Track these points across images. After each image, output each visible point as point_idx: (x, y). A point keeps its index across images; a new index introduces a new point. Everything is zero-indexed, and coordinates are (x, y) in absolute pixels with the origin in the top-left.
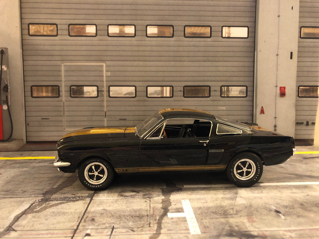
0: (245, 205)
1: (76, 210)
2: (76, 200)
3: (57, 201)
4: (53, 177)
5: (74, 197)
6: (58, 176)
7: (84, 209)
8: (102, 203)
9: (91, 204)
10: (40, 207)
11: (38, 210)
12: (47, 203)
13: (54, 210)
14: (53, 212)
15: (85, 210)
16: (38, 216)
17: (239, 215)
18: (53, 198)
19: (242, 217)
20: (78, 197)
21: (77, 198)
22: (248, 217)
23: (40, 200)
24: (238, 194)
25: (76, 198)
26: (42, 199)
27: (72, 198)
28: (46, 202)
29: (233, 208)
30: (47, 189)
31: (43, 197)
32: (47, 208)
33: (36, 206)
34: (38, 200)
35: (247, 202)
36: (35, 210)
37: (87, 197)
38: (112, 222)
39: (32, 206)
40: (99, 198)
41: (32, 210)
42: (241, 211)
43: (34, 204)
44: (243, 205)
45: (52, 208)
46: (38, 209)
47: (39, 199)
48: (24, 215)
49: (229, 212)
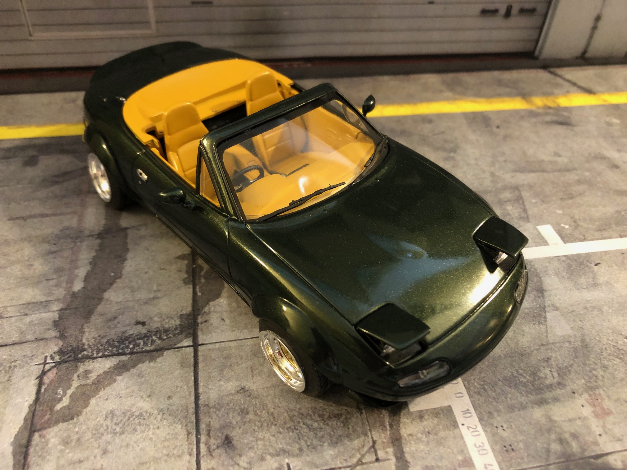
0: (572, 340)
1: (170, 398)
2: (157, 350)
3: (104, 356)
4: (58, 237)
5: (146, 336)
6: (67, 228)
7: (190, 394)
8: (227, 358)
9: (201, 365)
10: (70, 392)
11: (68, 407)
12: (82, 368)
13: (110, 405)
14: (112, 413)
15: (193, 398)
16: (76, 437)
17: (568, 389)
18: (90, 347)
19: (576, 394)
20: (155, 335)
21: (154, 338)
22: (590, 395)
23: (57, 358)
24: (545, 293)
25: (153, 342)
26: (61, 352)
27: (142, 343)
28: (76, 367)
29: (548, 358)
30: (58, 300)
31: (61, 343)
32: (90, 397)
33: (54, 386)
34: (52, 358)
35: (572, 328)
36: (59, 407)
37: (181, 332)
38: (281, 446)
39: (43, 390)
40: (214, 337)
41: (51, 409)
42: (570, 372)
43: (46, 380)
44: (567, 345)
45: (101, 393)
46: (65, 402)
47: (51, 351)
48: (37, 435)
49: (542, 375)
